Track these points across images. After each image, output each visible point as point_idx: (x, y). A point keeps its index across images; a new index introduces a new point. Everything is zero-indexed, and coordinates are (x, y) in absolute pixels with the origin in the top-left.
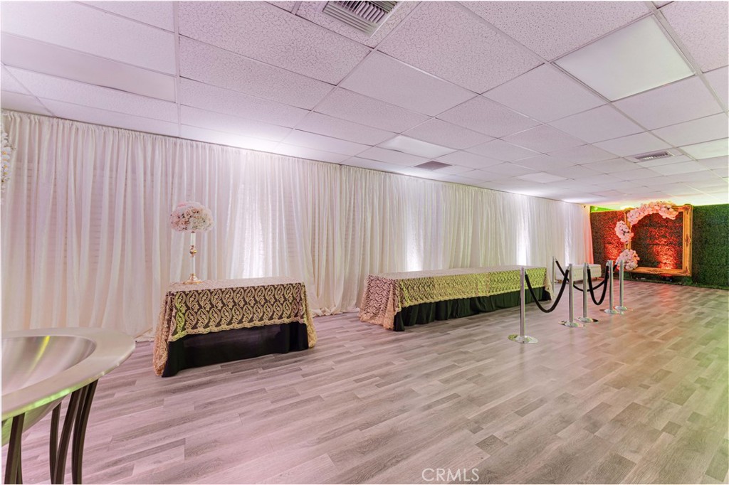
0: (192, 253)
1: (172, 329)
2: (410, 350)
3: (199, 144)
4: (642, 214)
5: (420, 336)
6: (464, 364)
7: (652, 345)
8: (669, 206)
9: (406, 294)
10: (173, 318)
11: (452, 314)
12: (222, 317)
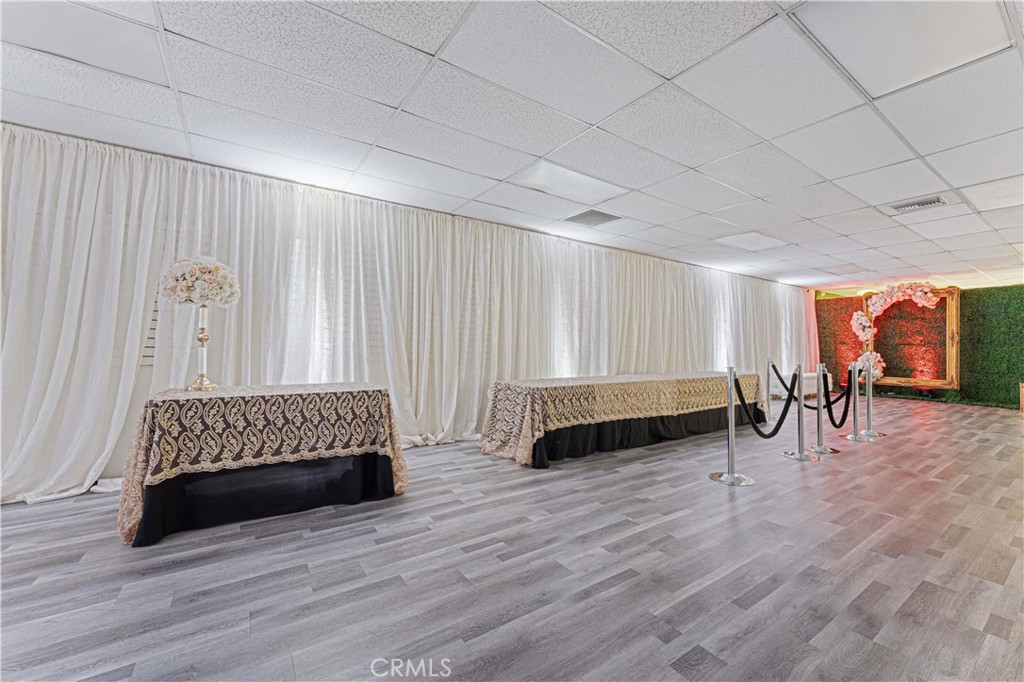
0: (200, 340)
1: (153, 463)
2: (556, 498)
3: (226, 173)
4: (889, 300)
5: (573, 475)
6: (642, 519)
7: (927, 487)
8: (927, 290)
9: (551, 410)
10: (154, 445)
11: (621, 442)
12: (244, 444)
